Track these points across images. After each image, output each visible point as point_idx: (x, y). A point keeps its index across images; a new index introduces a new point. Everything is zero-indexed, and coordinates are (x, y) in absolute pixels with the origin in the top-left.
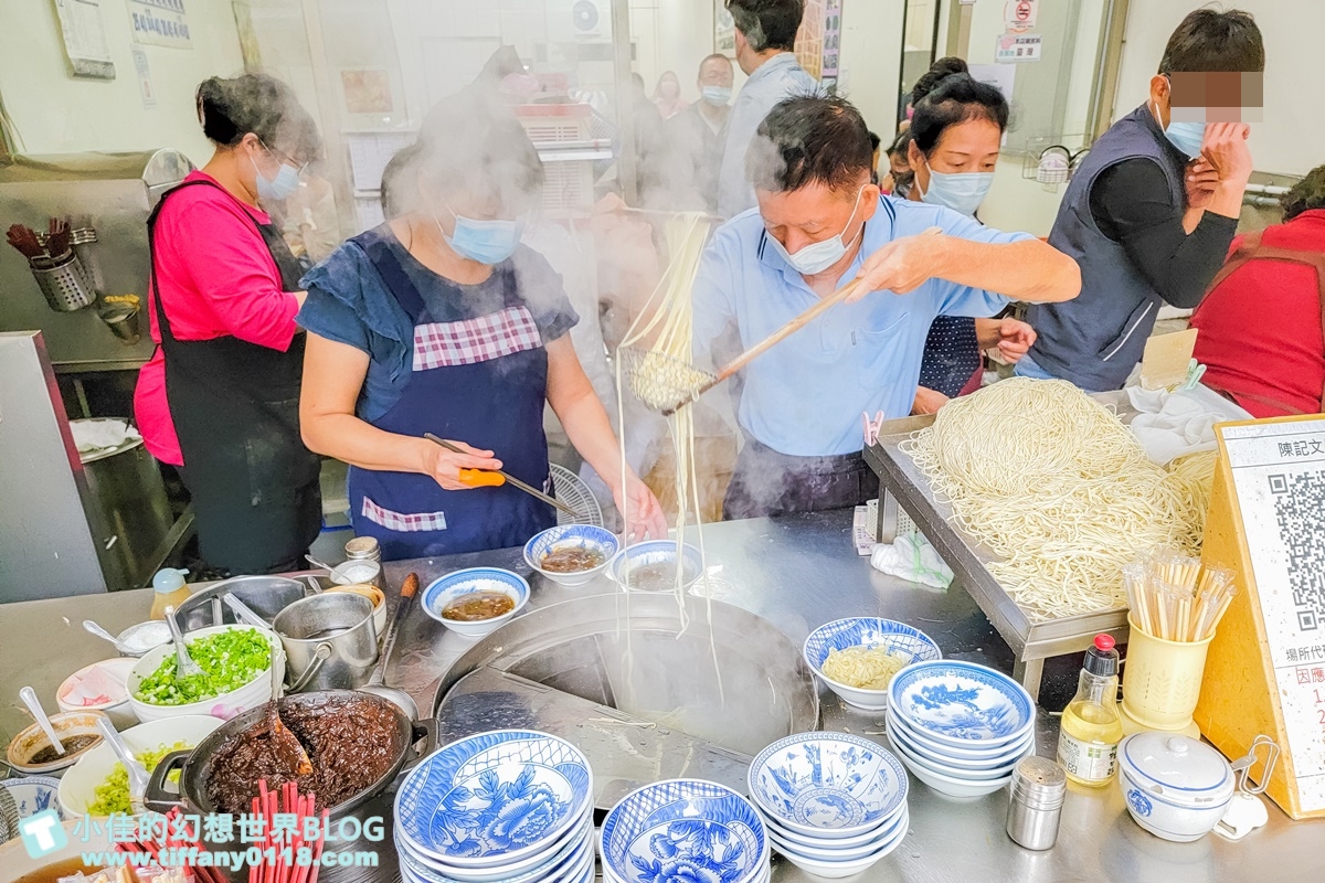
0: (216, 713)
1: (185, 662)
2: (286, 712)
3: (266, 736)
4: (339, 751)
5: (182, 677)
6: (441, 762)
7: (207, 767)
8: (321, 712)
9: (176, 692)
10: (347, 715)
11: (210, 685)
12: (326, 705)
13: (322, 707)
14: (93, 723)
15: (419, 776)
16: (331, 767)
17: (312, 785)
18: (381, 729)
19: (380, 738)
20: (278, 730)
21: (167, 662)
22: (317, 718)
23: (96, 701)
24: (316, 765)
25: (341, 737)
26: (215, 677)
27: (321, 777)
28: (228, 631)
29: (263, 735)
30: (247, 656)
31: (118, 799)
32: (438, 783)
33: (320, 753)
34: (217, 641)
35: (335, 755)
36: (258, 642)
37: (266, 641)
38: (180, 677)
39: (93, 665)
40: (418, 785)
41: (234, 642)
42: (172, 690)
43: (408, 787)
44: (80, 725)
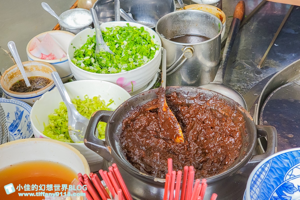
0: (119, 82)
1: (100, 42)
2: (170, 97)
3: (155, 111)
4: (201, 131)
5: (98, 52)
6: (278, 162)
7: (120, 126)
8: (192, 102)
9: (95, 62)
10: (209, 108)
11: (115, 61)
12: (196, 98)
13: (193, 99)
14: (47, 71)
15: (263, 169)
16: (195, 141)
17: (182, 151)
18: (233, 124)
19: (231, 131)
20: (164, 110)
21: (90, 41)
22: (189, 105)
23: (48, 56)
24: (186, 138)
25: (203, 123)
26: (118, 56)
27: (189, 147)
28: (127, 26)
29: (154, 110)
30: (138, 46)
31: (61, 125)
32: (274, 177)
33: (190, 130)
34: (120, 32)
35: (198, 133)
36: (145, 37)
37: (150, 37)
38: (97, 51)
39: (46, 33)
40: (262, 176)
41: (131, 35)
42: (93, 60)
43: (256, 176)
44: (39, 70)
